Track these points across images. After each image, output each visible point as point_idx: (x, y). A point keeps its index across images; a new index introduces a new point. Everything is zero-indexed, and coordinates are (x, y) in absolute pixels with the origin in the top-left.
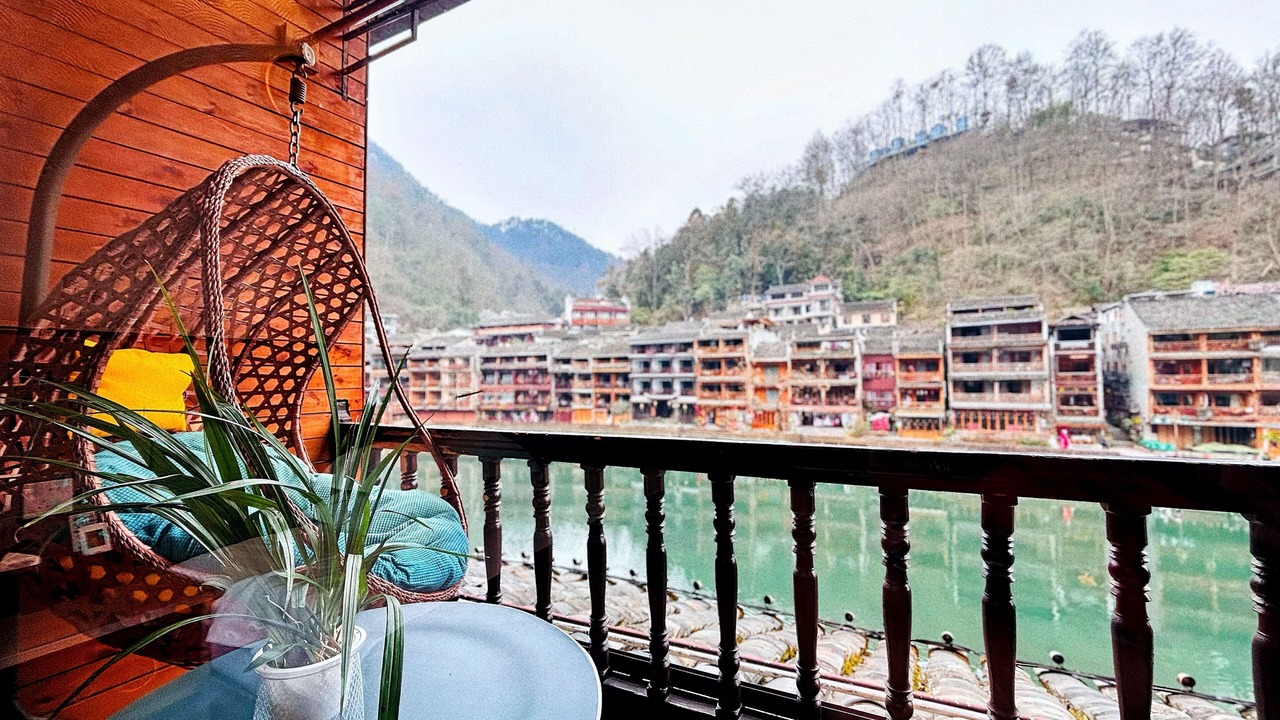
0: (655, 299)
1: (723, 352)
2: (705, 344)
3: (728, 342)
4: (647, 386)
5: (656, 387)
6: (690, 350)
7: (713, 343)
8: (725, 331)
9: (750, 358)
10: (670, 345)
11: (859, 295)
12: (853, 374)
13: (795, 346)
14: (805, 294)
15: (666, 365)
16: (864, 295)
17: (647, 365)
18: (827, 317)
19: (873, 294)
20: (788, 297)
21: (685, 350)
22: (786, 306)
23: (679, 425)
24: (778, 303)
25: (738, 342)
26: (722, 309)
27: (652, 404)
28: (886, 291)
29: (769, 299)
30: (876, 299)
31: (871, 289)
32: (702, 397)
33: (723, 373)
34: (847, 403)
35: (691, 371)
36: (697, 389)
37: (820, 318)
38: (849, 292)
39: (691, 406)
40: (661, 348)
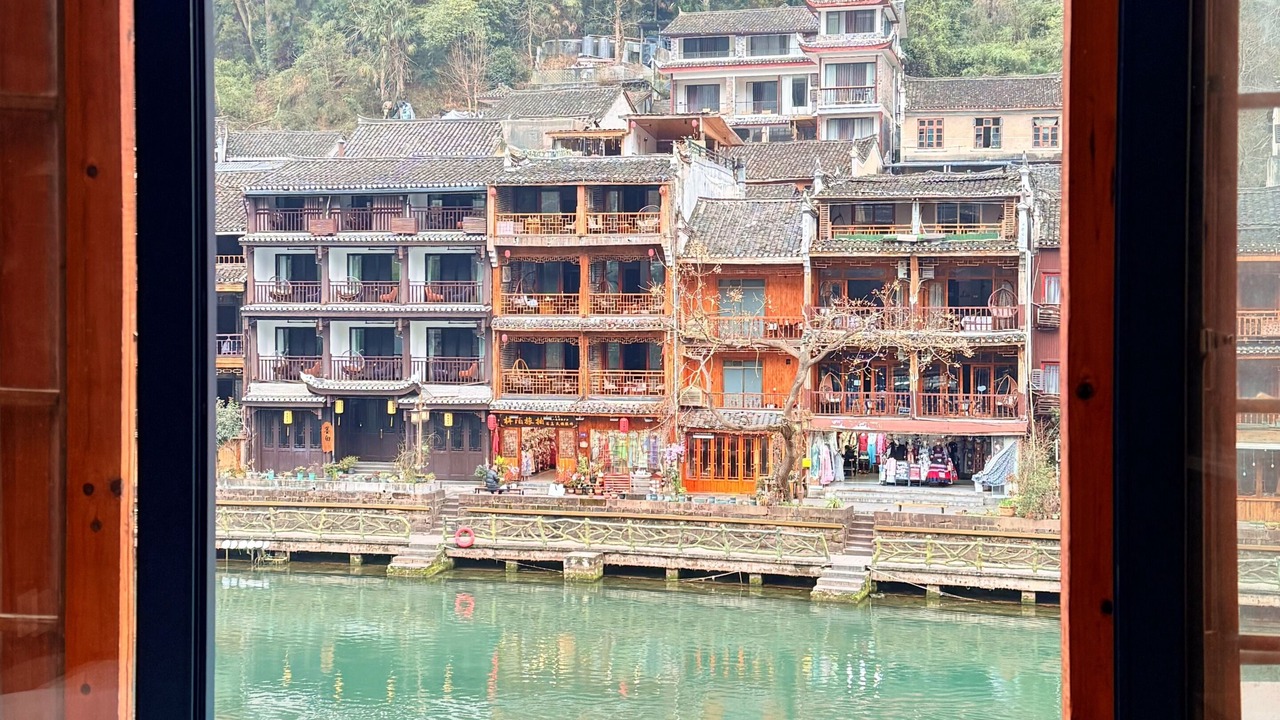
0: (269, 30)
1: (585, 231)
2: (521, 199)
3: (600, 196)
4: (303, 344)
5: (340, 346)
6: (469, 223)
7: (551, 200)
8: (576, 156)
9: (676, 249)
10: (396, 200)
11: (954, 53)
12: (1006, 312)
13: (825, 214)
14: (795, 42)
15: (377, 269)
16: (973, 52)
17: (303, 270)
18: (867, 120)
19: (997, 50)
20: (740, 48)
21: (452, 223)
22: (731, 75)
23: (432, 485)
24: (703, 69)
25: (637, 198)
26: (516, 77)
27: (328, 410)
28: (1037, 43)
29: (676, 55)
30: (1007, 66)
31: (987, 38)
32: (510, 388)
33: (584, 304)
34: (985, 407)
35: (471, 297)
36: (490, 355)
37: (845, 123)
38: (923, 41)
39: (467, 416)
40: (360, 208)
